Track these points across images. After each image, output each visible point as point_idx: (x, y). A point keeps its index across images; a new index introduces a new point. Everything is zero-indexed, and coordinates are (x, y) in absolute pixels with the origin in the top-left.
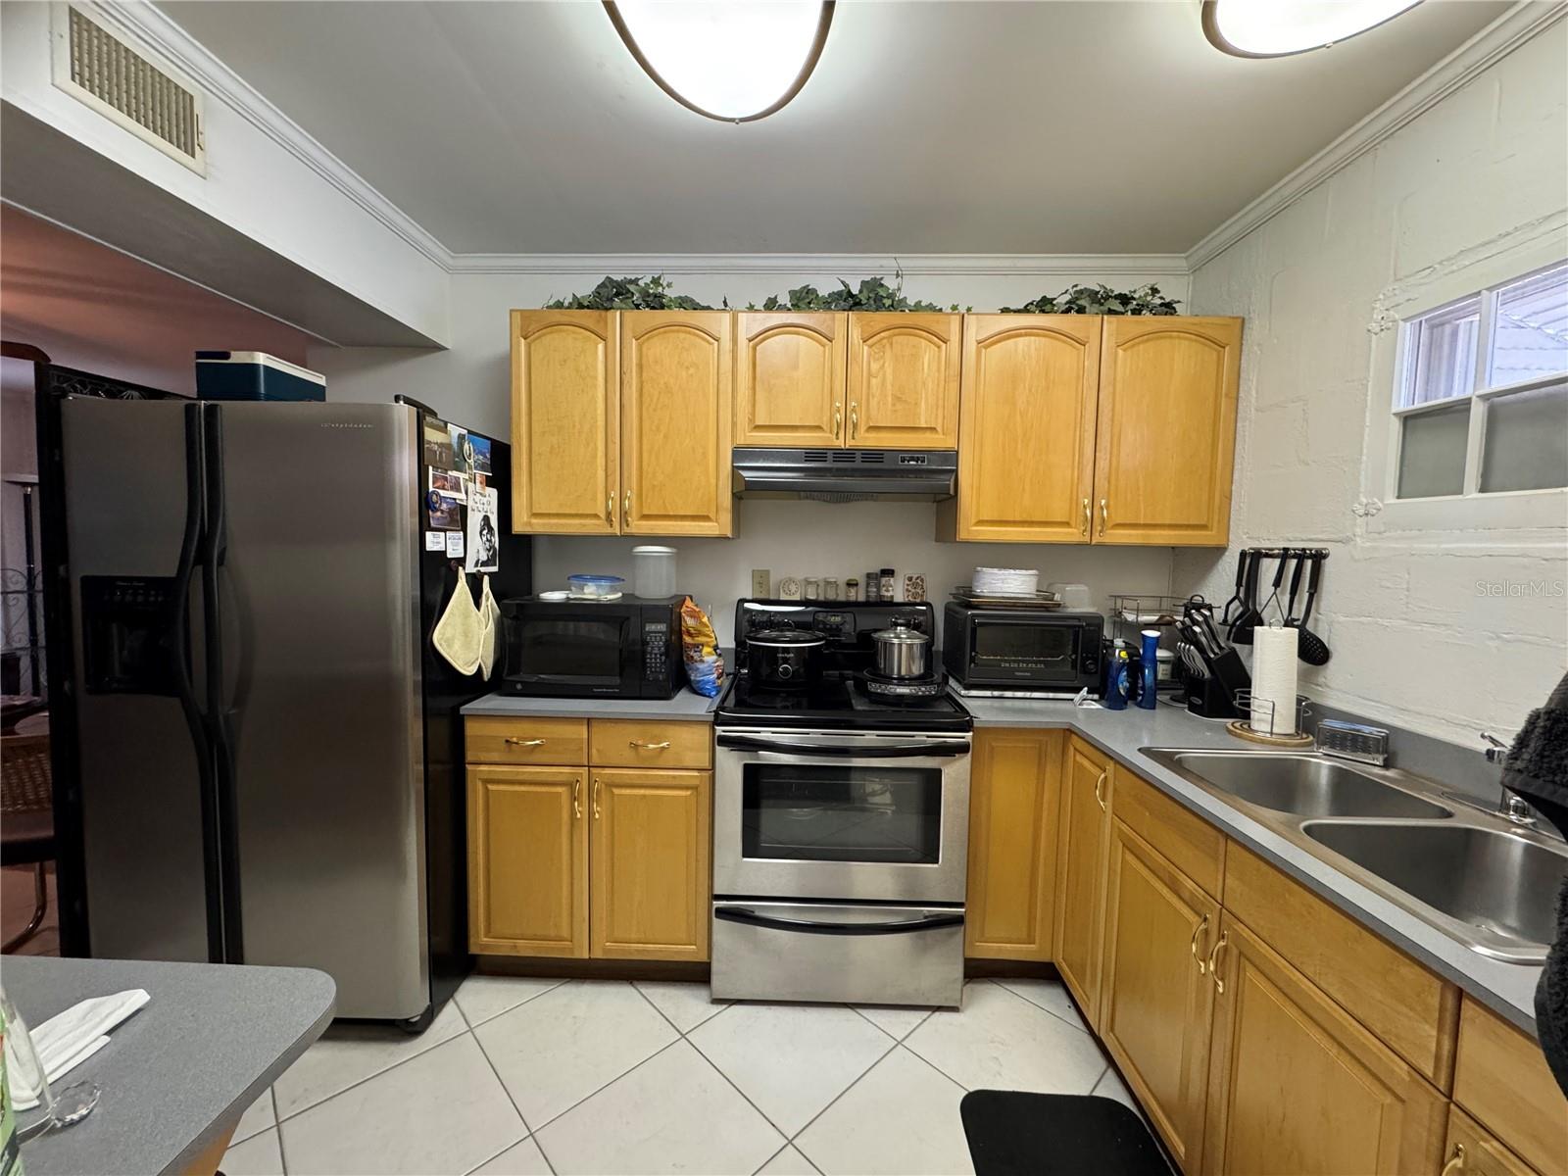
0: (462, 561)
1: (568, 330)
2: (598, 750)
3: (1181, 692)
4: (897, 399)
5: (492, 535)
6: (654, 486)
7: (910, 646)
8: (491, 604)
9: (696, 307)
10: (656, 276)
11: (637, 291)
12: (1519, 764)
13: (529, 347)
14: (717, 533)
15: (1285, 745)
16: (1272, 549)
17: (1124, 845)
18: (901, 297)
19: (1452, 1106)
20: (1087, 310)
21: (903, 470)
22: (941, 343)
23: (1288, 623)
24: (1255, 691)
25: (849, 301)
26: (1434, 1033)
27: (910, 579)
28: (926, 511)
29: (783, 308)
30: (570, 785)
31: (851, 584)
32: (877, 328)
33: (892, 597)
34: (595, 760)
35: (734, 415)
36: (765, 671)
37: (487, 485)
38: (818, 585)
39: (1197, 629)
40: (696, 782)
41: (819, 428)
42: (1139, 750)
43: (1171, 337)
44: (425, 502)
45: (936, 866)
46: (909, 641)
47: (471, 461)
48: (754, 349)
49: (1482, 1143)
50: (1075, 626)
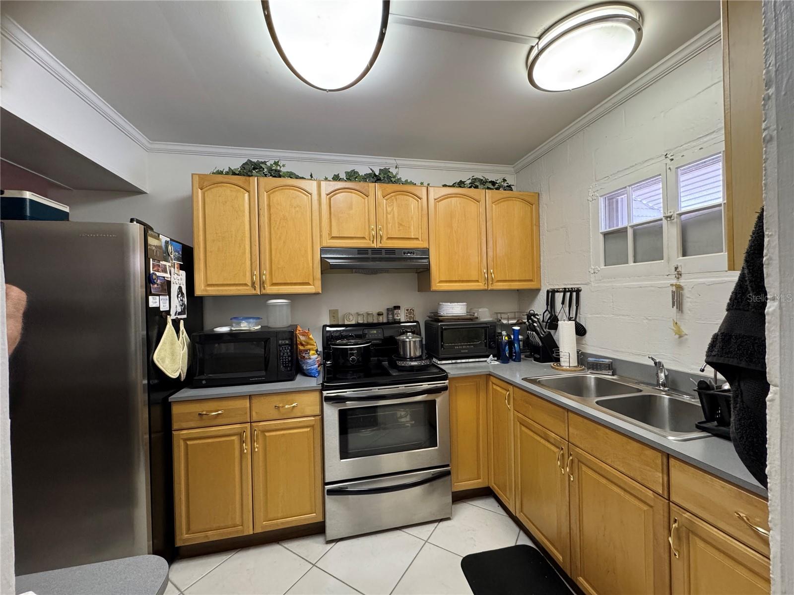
0: (168, 313)
1: (227, 186)
2: (256, 413)
3: (529, 353)
4: (400, 224)
5: (183, 297)
6: (279, 268)
7: (415, 342)
8: (185, 336)
9: (297, 177)
10: (276, 161)
11: (266, 167)
12: (714, 353)
13: (204, 195)
14: (314, 291)
15: (575, 371)
16: (559, 289)
17: (520, 423)
18: (398, 178)
19: (671, 503)
20: (479, 187)
21: (405, 258)
22: (419, 199)
23: (570, 319)
24: (561, 349)
25: (375, 178)
26: (661, 475)
27: (407, 310)
28: (412, 277)
29: (340, 180)
30: (240, 435)
31: (379, 314)
32: (390, 191)
33: (400, 319)
34: (255, 418)
35: (321, 231)
36: (341, 361)
37: (181, 269)
38: (363, 316)
39: (535, 324)
40: (313, 423)
41: (364, 238)
42: (522, 379)
43: (513, 200)
44: (149, 279)
45: (436, 448)
46: (414, 340)
47: (172, 256)
48: (330, 199)
49: (683, 515)
50: (485, 327)
